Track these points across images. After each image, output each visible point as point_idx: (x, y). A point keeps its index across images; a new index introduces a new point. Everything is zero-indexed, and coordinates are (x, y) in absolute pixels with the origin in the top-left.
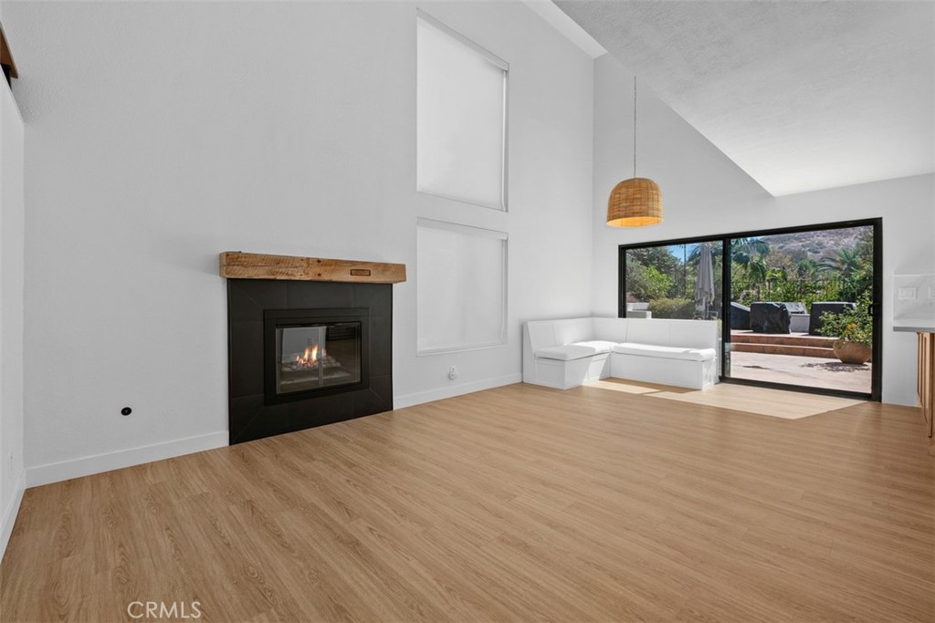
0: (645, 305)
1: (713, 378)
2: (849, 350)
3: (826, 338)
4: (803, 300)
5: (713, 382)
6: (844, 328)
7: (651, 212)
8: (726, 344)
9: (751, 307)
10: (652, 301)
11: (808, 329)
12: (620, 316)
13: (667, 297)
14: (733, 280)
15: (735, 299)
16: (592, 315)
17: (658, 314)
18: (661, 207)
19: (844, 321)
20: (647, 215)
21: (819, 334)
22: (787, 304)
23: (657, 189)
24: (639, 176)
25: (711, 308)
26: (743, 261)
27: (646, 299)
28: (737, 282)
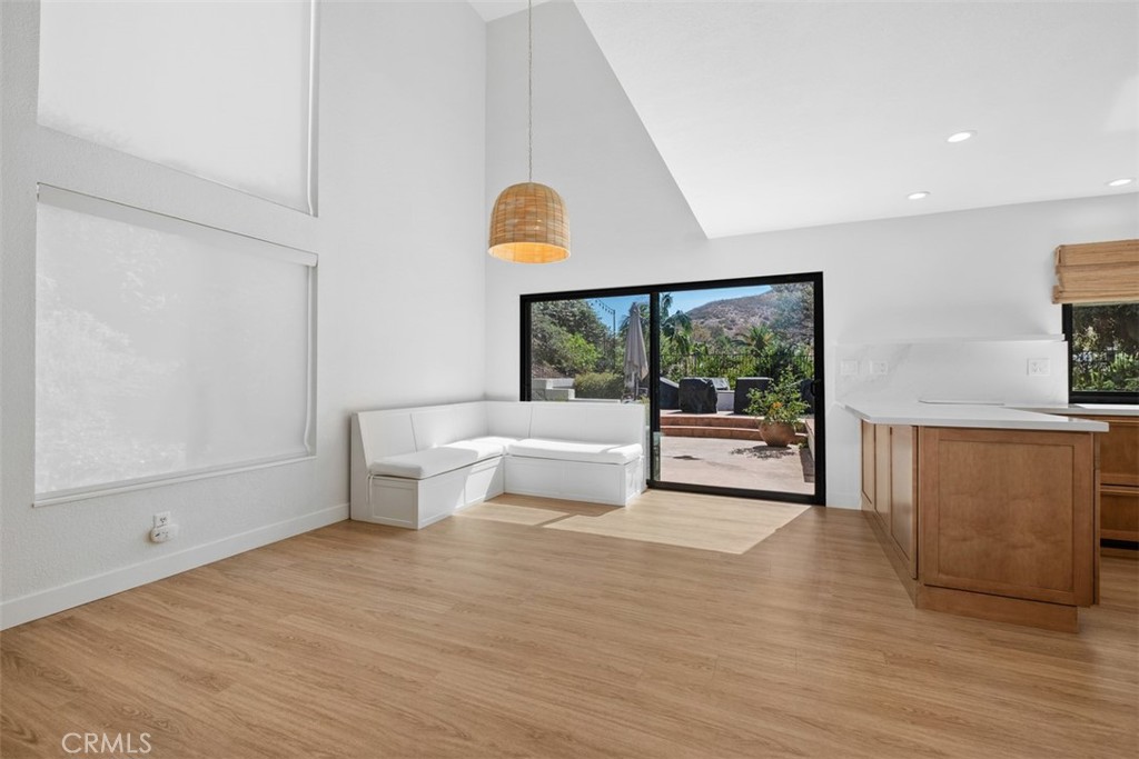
0: (570, 381)
1: (639, 485)
2: (774, 431)
3: (753, 418)
4: (726, 376)
5: (639, 491)
6: (769, 407)
7: (550, 236)
8: (655, 433)
9: (680, 383)
10: (577, 375)
11: (732, 407)
12: (522, 399)
13: (596, 371)
14: (662, 353)
15: (664, 375)
16: (486, 398)
17: (583, 392)
18: (567, 231)
19: (770, 398)
20: (546, 242)
21: (747, 414)
22: (712, 379)
23: (560, 203)
24: (535, 180)
25: (641, 384)
26: (670, 332)
27: (571, 373)
28: (666, 355)
